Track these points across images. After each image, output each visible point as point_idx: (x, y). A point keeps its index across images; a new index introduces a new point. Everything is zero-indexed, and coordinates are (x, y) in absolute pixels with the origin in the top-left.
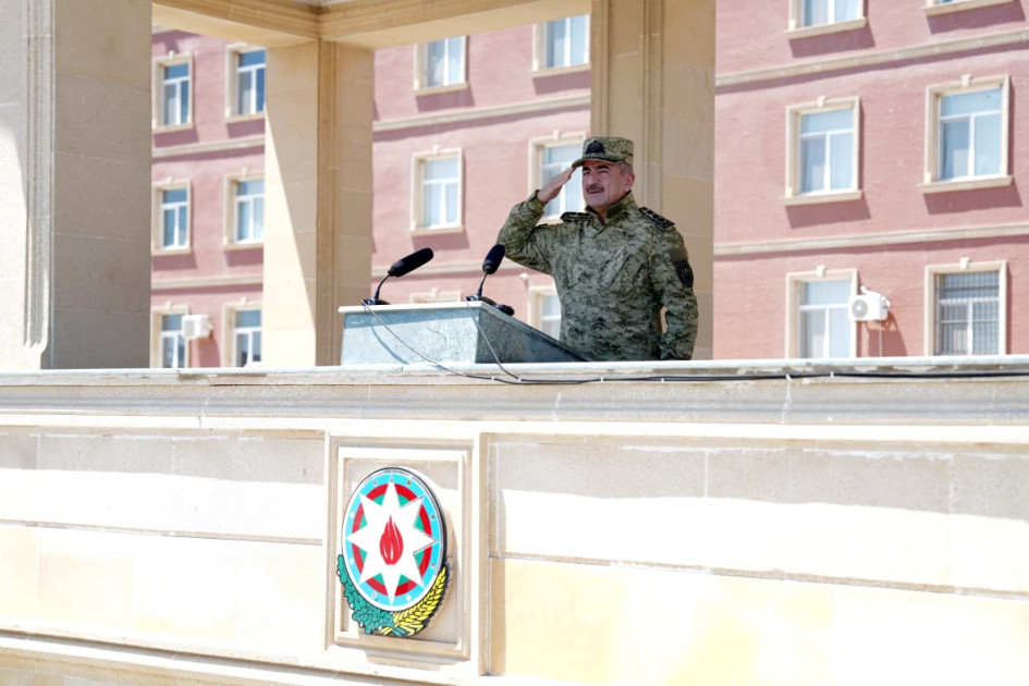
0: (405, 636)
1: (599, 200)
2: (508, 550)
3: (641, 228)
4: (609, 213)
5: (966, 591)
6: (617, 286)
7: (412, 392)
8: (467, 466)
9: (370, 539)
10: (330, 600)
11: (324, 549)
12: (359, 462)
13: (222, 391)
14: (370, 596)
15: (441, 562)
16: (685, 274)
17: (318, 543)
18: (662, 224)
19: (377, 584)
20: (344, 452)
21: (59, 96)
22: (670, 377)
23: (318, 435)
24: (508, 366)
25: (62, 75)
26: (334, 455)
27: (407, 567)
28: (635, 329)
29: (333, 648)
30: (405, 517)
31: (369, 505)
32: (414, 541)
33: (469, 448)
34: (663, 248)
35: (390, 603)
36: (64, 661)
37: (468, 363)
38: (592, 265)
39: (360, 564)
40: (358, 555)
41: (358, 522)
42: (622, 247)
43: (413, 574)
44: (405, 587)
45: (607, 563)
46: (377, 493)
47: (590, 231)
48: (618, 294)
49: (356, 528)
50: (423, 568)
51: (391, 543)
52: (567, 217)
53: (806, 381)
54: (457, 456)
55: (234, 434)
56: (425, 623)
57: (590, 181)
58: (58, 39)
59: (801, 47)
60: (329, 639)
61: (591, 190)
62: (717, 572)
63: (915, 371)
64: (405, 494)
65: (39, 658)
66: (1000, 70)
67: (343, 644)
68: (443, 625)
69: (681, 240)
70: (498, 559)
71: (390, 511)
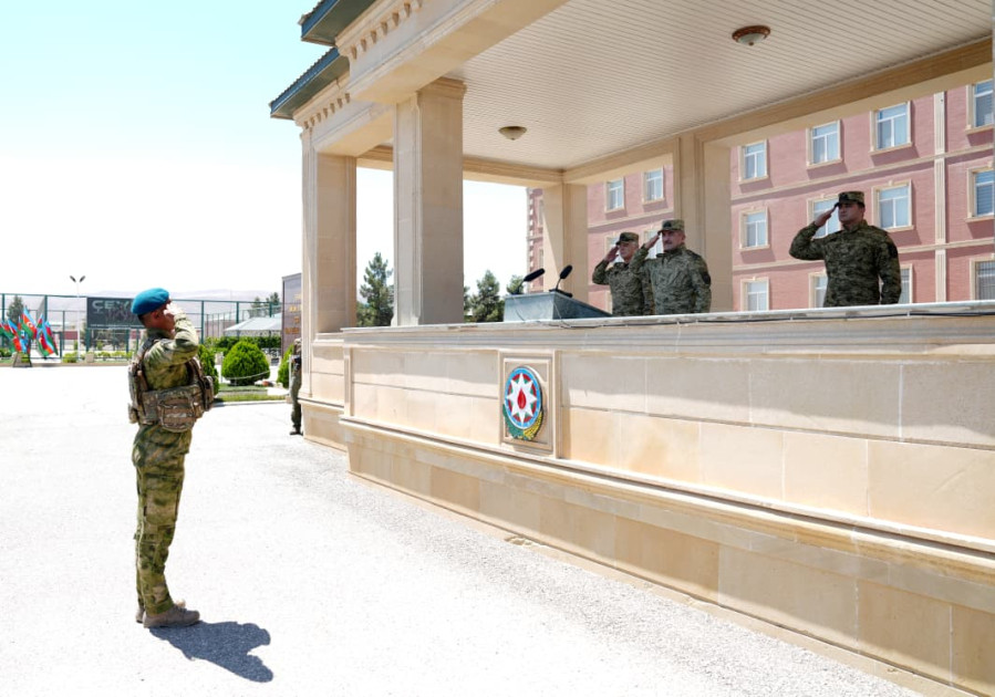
0: (528, 440)
1: (670, 247)
2: (572, 403)
3: (685, 258)
4: (672, 252)
5: (756, 425)
6: (674, 284)
7: (530, 333)
8: (551, 366)
9: (514, 397)
10: (501, 424)
11: (498, 401)
12: (511, 364)
13: (463, 334)
14: (515, 423)
15: (541, 408)
16: (707, 279)
17: (496, 398)
18: (696, 257)
19: (517, 417)
20: (506, 360)
21: (424, 215)
22: (630, 324)
23: (495, 351)
24: (565, 320)
25: (425, 206)
26: (502, 361)
27: (528, 409)
28: (682, 303)
29: (503, 444)
30: (527, 388)
31: (513, 383)
32: (530, 399)
33: (551, 358)
34: (694, 266)
35: (522, 427)
36: (415, 444)
37: (550, 319)
38: (664, 275)
39: (511, 408)
40: (509, 403)
41: (510, 390)
42: (677, 267)
43: (530, 413)
44: (527, 418)
45: (606, 410)
46: (516, 378)
47: (666, 260)
48: (675, 287)
49: (509, 394)
50: (533, 410)
51: (522, 399)
52: (658, 256)
53: (686, 325)
54: (547, 361)
55: (468, 352)
56: (535, 435)
57: (666, 239)
58: (423, 191)
59: (813, 173)
60: (502, 441)
61: (665, 243)
62: (651, 415)
63: (732, 319)
64: (527, 378)
65: (407, 442)
66: (907, 177)
67: (507, 443)
68: (543, 436)
69: (705, 265)
70: (564, 407)
71: (521, 385)
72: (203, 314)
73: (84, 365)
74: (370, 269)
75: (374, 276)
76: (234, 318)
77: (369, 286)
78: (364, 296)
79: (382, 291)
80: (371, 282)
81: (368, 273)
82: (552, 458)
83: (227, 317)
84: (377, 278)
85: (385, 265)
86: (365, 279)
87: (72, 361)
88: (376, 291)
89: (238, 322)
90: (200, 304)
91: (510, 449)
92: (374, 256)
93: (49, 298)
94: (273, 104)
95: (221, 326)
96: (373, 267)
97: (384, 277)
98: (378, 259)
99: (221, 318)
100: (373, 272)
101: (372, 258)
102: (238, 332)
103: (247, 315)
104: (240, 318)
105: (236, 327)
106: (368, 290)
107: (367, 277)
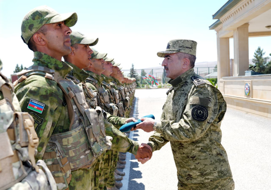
0: (248, 96)
7: (248, 78)
8: (251, 83)
9: (246, 89)
12: (246, 83)
15: (249, 90)
17: (244, 89)
19: (246, 92)
23: (244, 81)
32: (248, 88)
33: (251, 81)
36: (234, 98)
41: (245, 87)
44: (248, 92)
68: (250, 95)
70: (252, 89)
71: (247, 86)
72: (198, 71)
73: (164, 88)
74: (256, 53)
75: (257, 55)
76: (208, 72)
77: (255, 59)
78: (254, 62)
79: (261, 60)
80: (256, 57)
81: (255, 54)
82: (251, 98)
83: (206, 72)
84: (259, 56)
85: (262, 51)
86: (254, 56)
87: (160, 87)
88: (258, 60)
89: (209, 74)
90: (197, 68)
91: (246, 97)
92: (258, 48)
93: (153, 70)
94: (210, 27)
95: (204, 75)
96: (257, 52)
97: (261, 55)
98: (259, 49)
99: (204, 72)
100: (257, 54)
101: (257, 49)
102: (209, 77)
103: (213, 71)
104: (210, 72)
105: (208, 75)
106: (255, 60)
107: (255, 55)
